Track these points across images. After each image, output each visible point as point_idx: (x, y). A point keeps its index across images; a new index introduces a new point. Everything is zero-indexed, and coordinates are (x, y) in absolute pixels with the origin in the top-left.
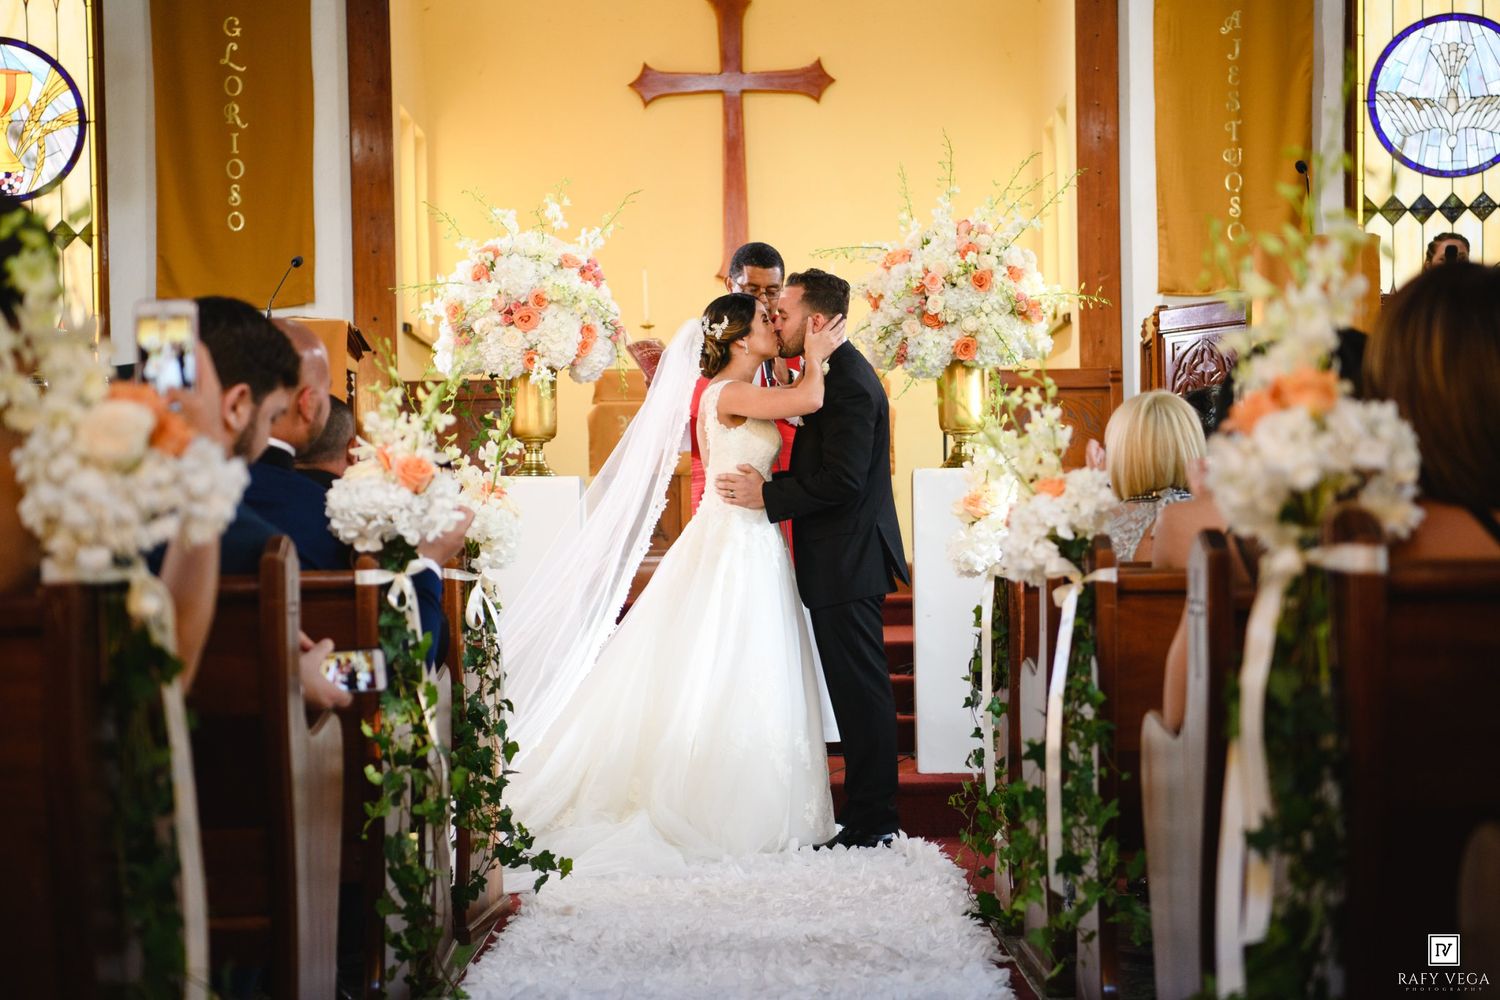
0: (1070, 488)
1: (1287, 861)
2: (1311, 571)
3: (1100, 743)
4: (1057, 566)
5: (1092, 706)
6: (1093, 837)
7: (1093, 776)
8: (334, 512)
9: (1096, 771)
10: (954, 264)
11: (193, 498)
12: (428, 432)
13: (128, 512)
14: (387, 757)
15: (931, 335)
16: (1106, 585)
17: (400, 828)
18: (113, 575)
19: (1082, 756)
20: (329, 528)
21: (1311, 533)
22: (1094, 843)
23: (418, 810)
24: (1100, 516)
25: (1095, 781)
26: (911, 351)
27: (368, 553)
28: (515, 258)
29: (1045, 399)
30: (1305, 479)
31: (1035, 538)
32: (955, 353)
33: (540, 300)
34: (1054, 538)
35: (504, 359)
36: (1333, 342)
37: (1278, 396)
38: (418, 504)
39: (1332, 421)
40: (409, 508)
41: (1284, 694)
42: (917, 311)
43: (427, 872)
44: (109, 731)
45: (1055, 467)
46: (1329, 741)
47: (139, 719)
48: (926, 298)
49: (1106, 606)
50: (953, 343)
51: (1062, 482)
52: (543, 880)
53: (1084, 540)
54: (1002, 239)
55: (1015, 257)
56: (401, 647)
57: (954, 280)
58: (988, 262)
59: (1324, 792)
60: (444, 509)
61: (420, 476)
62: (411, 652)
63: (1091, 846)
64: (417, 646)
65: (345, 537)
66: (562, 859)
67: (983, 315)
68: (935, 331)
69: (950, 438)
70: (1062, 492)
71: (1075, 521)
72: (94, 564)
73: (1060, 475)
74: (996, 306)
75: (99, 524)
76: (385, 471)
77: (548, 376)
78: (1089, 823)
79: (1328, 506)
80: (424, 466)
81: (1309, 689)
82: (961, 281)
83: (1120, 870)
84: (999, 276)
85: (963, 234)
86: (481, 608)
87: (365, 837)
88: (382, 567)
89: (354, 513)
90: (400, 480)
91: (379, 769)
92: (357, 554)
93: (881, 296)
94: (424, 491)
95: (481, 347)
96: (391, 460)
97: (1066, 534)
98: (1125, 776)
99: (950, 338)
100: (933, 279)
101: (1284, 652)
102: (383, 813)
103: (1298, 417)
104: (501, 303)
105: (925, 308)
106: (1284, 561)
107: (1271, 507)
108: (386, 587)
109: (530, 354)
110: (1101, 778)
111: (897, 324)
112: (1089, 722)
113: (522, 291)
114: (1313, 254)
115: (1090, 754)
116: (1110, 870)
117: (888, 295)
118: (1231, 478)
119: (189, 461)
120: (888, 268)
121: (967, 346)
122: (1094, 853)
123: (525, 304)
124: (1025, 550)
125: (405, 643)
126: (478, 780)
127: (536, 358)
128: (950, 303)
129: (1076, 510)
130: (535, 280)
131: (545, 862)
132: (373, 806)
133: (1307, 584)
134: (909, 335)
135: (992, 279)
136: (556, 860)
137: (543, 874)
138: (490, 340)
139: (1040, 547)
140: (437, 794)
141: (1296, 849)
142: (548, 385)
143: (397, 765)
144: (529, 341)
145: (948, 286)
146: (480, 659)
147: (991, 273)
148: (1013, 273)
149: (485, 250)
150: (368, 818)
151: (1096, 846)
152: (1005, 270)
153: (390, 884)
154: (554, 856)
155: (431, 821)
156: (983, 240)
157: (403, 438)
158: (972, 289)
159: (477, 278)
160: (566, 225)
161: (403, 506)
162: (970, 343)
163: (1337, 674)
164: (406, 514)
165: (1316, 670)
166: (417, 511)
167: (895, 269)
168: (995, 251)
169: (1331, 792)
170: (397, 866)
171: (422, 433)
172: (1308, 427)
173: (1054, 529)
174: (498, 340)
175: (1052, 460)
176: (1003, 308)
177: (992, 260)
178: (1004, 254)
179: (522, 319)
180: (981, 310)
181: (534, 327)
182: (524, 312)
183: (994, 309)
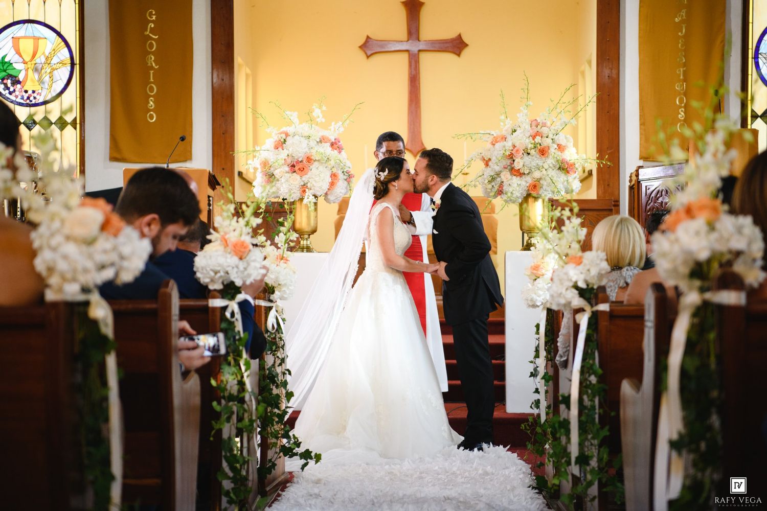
0: (585, 261)
1: (692, 456)
2: (706, 304)
3: (599, 395)
4: (578, 302)
5: (596, 376)
6: (595, 446)
7: (596, 413)
8: (198, 268)
9: (597, 411)
10: (528, 142)
11: (122, 258)
12: (248, 227)
13: (90, 265)
14: (224, 397)
15: (516, 180)
16: (603, 312)
17: (230, 435)
18: (81, 298)
19: (590, 403)
20: (195, 277)
21: (706, 284)
22: (596, 449)
23: (240, 425)
24: (600, 276)
25: (597, 416)
26: (505, 188)
27: (215, 290)
28: (297, 137)
29: (572, 214)
30: (703, 255)
31: (566, 287)
32: (528, 190)
33: (309, 160)
34: (576, 287)
35: (290, 190)
36: (719, 184)
37: (689, 212)
38: (242, 265)
39: (718, 226)
40: (237, 267)
41: (691, 368)
42: (509, 167)
43: (244, 458)
44: (79, 378)
45: (577, 250)
46: (715, 394)
47: (94, 372)
48: (514, 161)
49: (604, 323)
50: (528, 185)
51: (581, 258)
52: (306, 464)
53: (592, 289)
54: (554, 129)
55: (561, 139)
56: (232, 339)
57: (529, 151)
58: (547, 142)
59: (711, 421)
60: (255, 268)
61: (242, 250)
62: (237, 342)
63: (594, 450)
64: (240, 339)
65: (204, 282)
66: (316, 454)
67: (544, 170)
68: (518, 178)
69: (525, 235)
70: (581, 263)
71: (588, 278)
72: (72, 291)
73: (580, 254)
74: (551, 165)
75: (75, 271)
76: (225, 247)
77: (313, 200)
78: (593, 438)
79: (715, 271)
80: (245, 245)
81: (704, 366)
82: (533, 152)
83: (609, 464)
84: (553, 150)
85: (534, 127)
86: (275, 321)
87: (212, 439)
88: (223, 298)
89: (208, 269)
90: (233, 253)
91: (219, 403)
92: (210, 291)
93: (490, 159)
94: (245, 258)
95: (278, 184)
96: (228, 242)
97: (582, 285)
98: (613, 414)
99: (526, 182)
100: (517, 151)
101: (690, 347)
102: (222, 427)
103: (699, 223)
104: (289, 161)
105: (513, 166)
106: (692, 298)
107: (685, 270)
108: (225, 308)
109: (304, 188)
110: (600, 414)
111: (498, 174)
112: (594, 385)
113: (300, 155)
114: (709, 138)
115: (594, 401)
116: (604, 463)
117: (493, 159)
118: (664, 255)
119: (121, 239)
120: (494, 145)
121: (535, 186)
122: (596, 454)
123: (301, 161)
124: (561, 294)
125: (234, 337)
126: (273, 412)
127: (307, 190)
128: (526, 164)
129: (588, 273)
130: (307, 149)
131: (307, 455)
132: (216, 423)
133: (703, 311)
134: (505, 180)
135: (549, 151)
136: (313, 454)
137: (306, 461)
138: (283, 180)
139: (569, 292)
140: (250, 417)
141: (697, 450)
142: (313, 204)
143: (229, 401)
144: (303, 181)
145: (525, 154)
146: (274, 348)
147: (549, 148)
148: (560, 148)
149: (281, 133)
150: (213, 429)
151: (597, 451)
152: (556, 146)
153: (225, 464)
154: (311, 452)
155: (246, 431)
156: (545, 130)
157: (234, 230)
158: (538, 156)
159: (276, 148)
160: (324, 120)
161: (234, 266)
162: (537, 185)
163: (719, 358)
164: (235, 270)
165: (708, 356)
166: (241, 268)
167: (497, 145)
168: (551, 136)
169: (715, 420)
170: (228, 454)
171: (244, 228)
172: (705, 228)
173: (576, 282)
174: (287, 181)
175: (576, 246)
176: (555, 166)
177: (549, 141)
178: (556, 138)
179: (299, 169)
180: (543, 167)
181: (306, 174)
182: (301, 166)
183: (550, 167)
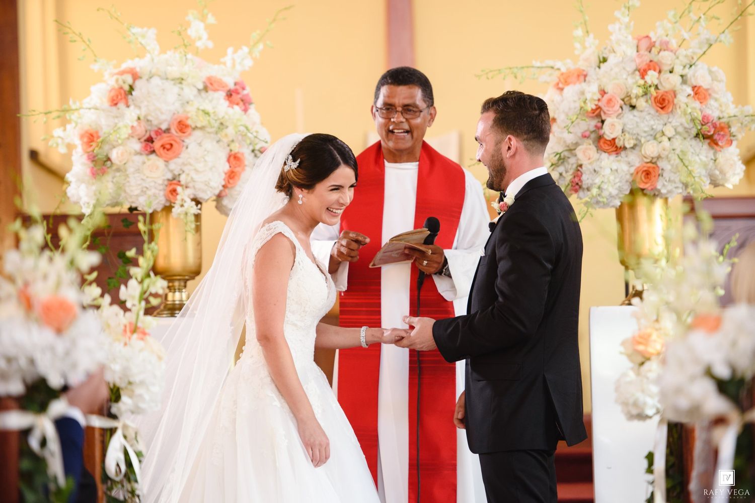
0: (726, 325)
10: (632, 85)
12: (71, 271)
15: (608, 161)
26: (586, 179)
27: (9, 396)
28: (156, 81)
31: (690, 376)
32: (634, 181)
33: (183, 126)
34: (710, 374)
35: (144, 190)
38: (60, 344)
40: (52, 348)
42: (593, 136)
45: (711, 304)
48: (603, 122)
50: (632, 170)
51: (718, 319)
53: (743, 379)
54: (686, 56)
55: (700, 75)
57: (634, 102)
58: (671, 82)
60: (87, 349)
61: (62, 315)
62: (53, 496)
64: (59, 489)
67: (665, 139)
68: (613, 157)
70: (718, 328)
71: (733, 357)
73: (716, 312)
74: (680, 129)
76: (27, 311)
77: (192, 209)
80: (67, 307)
82: (641, 103)
84: (683, 97)
85: (643, 51)
86: (122, 456)
88: (24, 409)
90: (43, 321)
94: (67, 329)
95: (120, 177)
96: (33, 301)
97: (723, 372)
99: (629, 164)
100: (610, 101)
104: (141, 130)
105: (602, 132)
108: (28, 430)
109: (173, 186)
111: (572, 150)
113: (163, 117)
117: (561, 118)
120: (562, 89)
121: (647, 173)
123: (168, 130)
125: (47, 486)
127: (179, 189)
128: (629, 127)
130: (177, 105)
134: (585, 162)
135: (676, 101)
138: (129, 169)
139: (696, 384)
142: (192, 218)
144: (171, 171)
145: (626, 108)
147: (675, 93)
148: (699, 93)
149: (123, 73)
152: (689, 90)
156: (666, 58)
157: (45, 277)
158: (653, 111)
159: (114, 103)
160: (210, 44)
161: (46, 347)
162: (651, 170)
164: (49, 354)
166: (60, 350)
167: (569, 91)
168: (678, 70)
171: (65, 273)
173: (710, 366)
174: (138, 170)
176: (687, 130)
177: (675, 80)
178: (689, 72)
179: (163, 147)
180: (663, 134)
181: (177, 156)
182: (165, 139)
183: (677, 133)
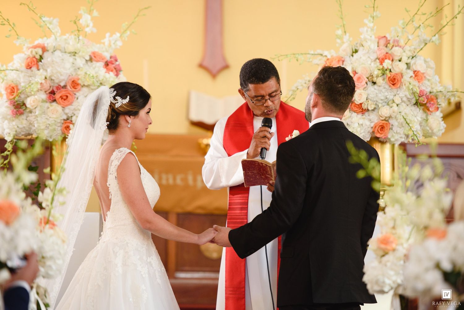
0: (450, 236)
10: (374, 68)
12: (18, 185)
28: (58, 53)
31: (425, 268)
32: (373, 132)
33: (75, 84)
34: (439, 268)
35: (47, 126)
38: (8, 233)
45: (440, 221)
50: (372, 125)
51: (444, 231)
54: (410, 50)
55: (419, 64)
57: (375, 80)
58: (400, 67)
67: (395, 105)
68: (360, 116)
70: (445, 238)
71: (454, 257)
73: (444, 226)
74: (405, 99)
82: (380, 81)
84: (407, 78)
85: (382, 46)
95: (31, 118)
99: (371, 121)
100: (360, 78)
104: (47, 86)
109: (67, 124)
113: (62, 78)
121: (382, 128)
123: (65, 87)
128: (371, 96)
129: (454, 250)
130: (72, 70)
135: (402, 80)
138: (38, 112)
139: (429, 274)
144: (66, 114)
145: (370, 84)
147: (402, 75)
148: (417, 75)
149: (36, 47)
152: (411, 73)
156: (397, 52)
158: (387, 87)
159: (29, 67)
160: (95, 30)
162: (385, 125)
166: (8, 237)
168: (405, 59)
171: (14, 185)
173: (439, 262)
174: (44, 112)
175: (439, 216)
176: (409, 100)
177: (402, 66)
178: (412, 62)
179: (61, 97)
180: (393, 102)
181: (71, 104)
182: (63, 92)
183: (403, 101)
